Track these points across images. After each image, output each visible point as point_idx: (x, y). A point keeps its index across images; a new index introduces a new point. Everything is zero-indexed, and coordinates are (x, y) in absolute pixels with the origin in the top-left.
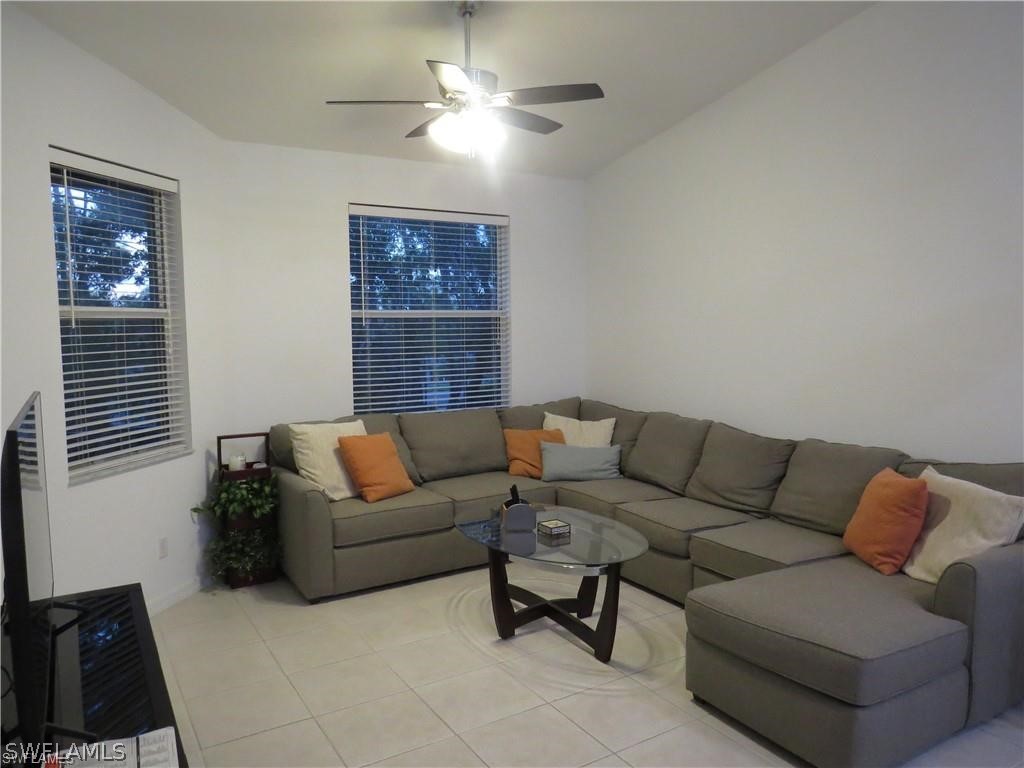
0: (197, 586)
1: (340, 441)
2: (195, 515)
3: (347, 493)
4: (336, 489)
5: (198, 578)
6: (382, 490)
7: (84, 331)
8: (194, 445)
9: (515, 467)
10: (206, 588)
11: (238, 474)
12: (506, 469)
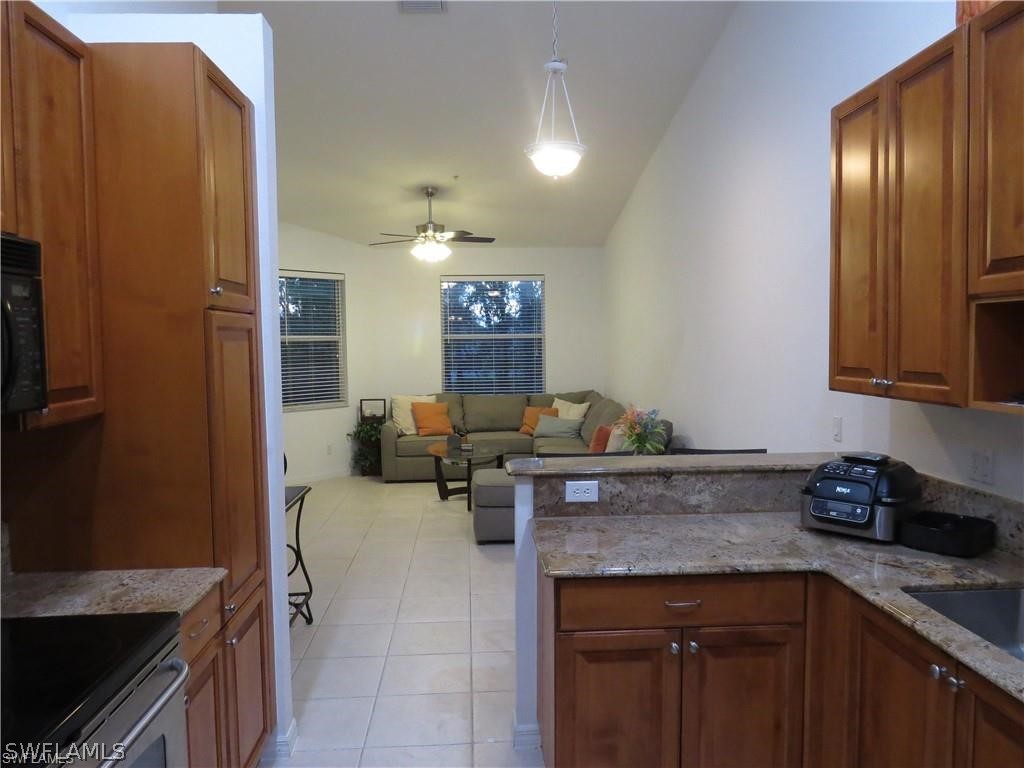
0: (349, 473)
1: (413, 404)
2: (349, 438)
3: (414, 432)
4: (408, 429)
5: (350, 470)
6: (427, 431)
7: (292, 347)
8: (350, 402)
9: (523, 429)
10: (353, 475)
11: (368, 418)
12: (517, 430)
